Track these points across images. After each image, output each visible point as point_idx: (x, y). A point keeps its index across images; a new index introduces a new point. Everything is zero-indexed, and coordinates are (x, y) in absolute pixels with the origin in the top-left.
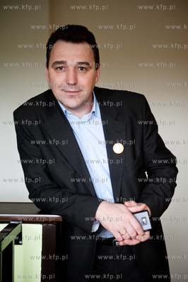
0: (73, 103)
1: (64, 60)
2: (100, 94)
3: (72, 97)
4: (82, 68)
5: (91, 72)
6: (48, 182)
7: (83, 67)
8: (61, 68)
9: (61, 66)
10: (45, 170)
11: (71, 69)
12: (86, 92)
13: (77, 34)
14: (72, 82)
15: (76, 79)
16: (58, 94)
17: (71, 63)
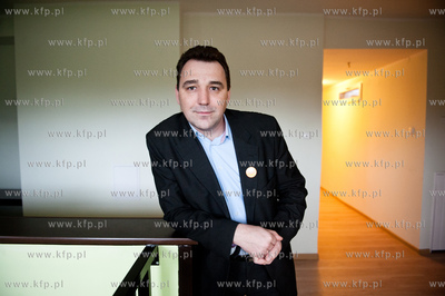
0: (205, 124)
1: (195, 79)
2: (233, 117)
3: (204, 118)
4: (214, 88)
5: (224, 91)
6: (182, 204)
7: (214, 86)
8: (192, 88)
9: (192, 86)
10: (178, 192)
11: (203, 88)
12: (218, 113)
13: (207, 54)
14: (204, 102)
15: (208, 99)
16: (190, 116)
17: (203, 82)
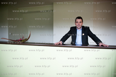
0: (79, 27)
2: (83, 27)
5: (82, 23)
7: (80, 22)
9: (77, 22)
12: (81, 26)
13: (79, 18)
14: (79, 24)
16: (77, 26)
17: (79, 22)
